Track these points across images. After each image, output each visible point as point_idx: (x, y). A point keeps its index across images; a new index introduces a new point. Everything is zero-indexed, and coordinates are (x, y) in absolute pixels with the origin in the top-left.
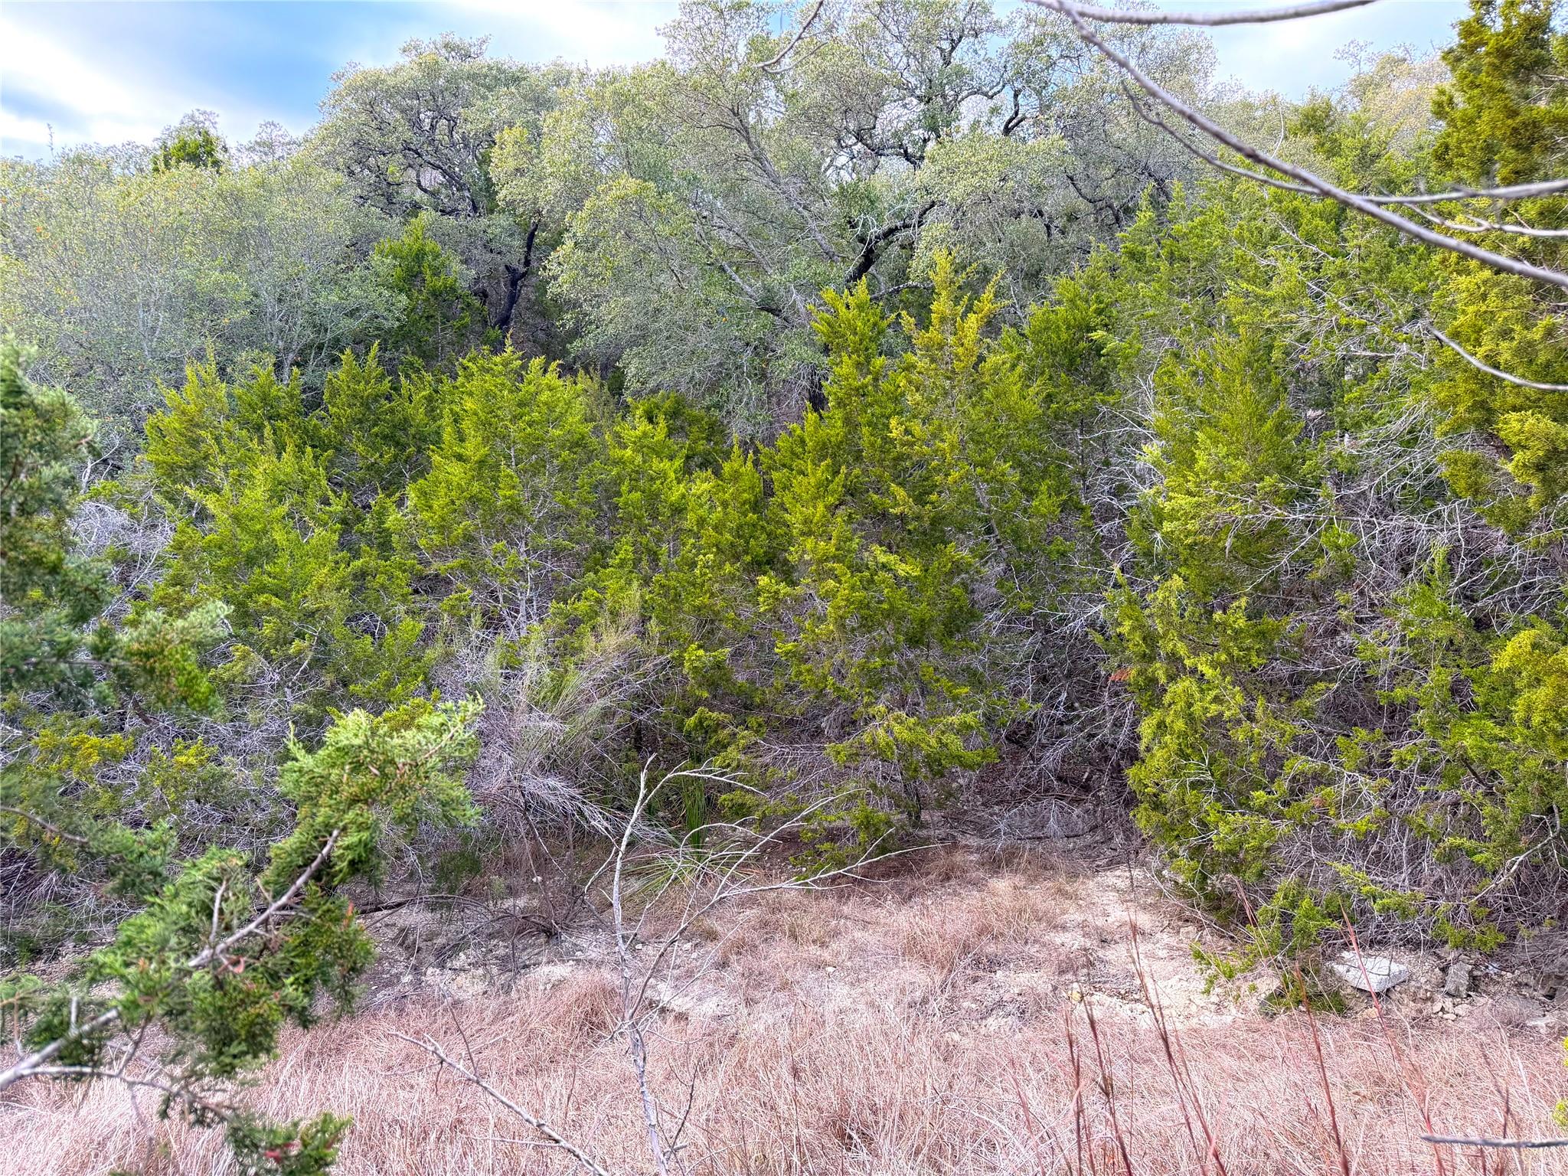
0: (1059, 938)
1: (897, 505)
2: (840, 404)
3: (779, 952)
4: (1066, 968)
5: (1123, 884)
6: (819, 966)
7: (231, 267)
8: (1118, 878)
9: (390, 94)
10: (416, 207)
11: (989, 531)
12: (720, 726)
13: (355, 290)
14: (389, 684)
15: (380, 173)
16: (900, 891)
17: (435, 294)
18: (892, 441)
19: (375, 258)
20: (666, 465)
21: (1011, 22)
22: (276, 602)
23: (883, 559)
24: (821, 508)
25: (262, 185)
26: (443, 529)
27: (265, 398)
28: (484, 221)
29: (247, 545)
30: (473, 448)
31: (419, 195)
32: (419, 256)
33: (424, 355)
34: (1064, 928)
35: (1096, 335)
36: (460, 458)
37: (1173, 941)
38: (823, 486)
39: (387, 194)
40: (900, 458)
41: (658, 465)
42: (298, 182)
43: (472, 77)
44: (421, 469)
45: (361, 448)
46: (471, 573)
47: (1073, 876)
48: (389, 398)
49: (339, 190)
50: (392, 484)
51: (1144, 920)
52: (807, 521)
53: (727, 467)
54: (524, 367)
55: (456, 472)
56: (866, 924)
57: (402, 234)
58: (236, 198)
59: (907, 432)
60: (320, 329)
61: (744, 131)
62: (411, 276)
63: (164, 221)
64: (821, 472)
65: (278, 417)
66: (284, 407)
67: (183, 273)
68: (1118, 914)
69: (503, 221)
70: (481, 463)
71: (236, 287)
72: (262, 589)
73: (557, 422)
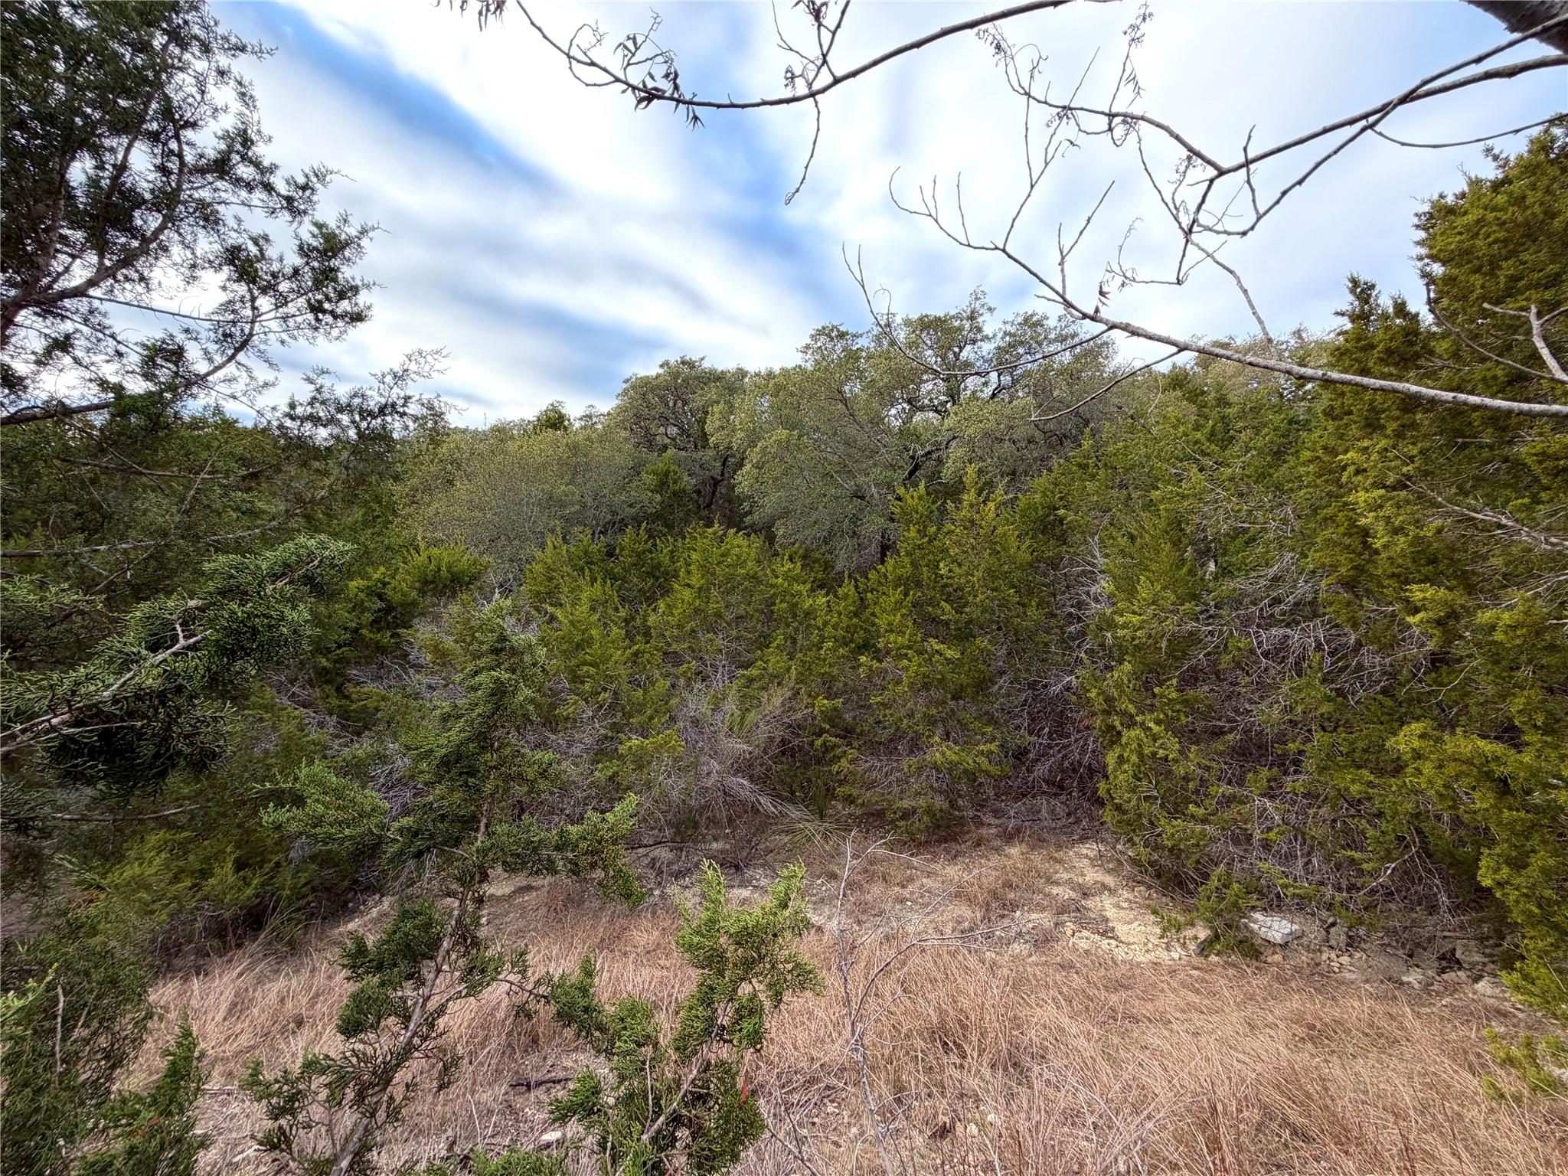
0: (1055, 890)
1: (944, 614)
2: (908, 554)
3: (876, 890)
4: (1062, 910)
5: (1091, 854)
6: (902, 901)
7: (571, 482)
8: (1089, 849)
9: (652, 390)
10: (665, 448)
11: (999, 629)
12: (836, 746)
13: (633, 493)
14: (651, 718)
15: (647, 429)
16: (948, 853)
17: (675, 494)
18: (942, 576)
19: (644, 475)
20: (801, 587)
21: (995, 336)
22: (592, 670)
23: (936, 647)
24: (899, 616)
25: (588, 439)
26: (680, 626)
27: (586, 553)
28: (701, 453)
29: (577, 639)
30: (696, 581)
31: (667, 441)
32: (667, 474)
33: (667, 526)
34: (1058, 884)
35: (1061, 512)
36: (689, 585)
37: (1131, 896)
38: (899, 605)
39: (650, 442)
40: (946, 585)
41: (797, 587)
42: (605, 437)
43: (697, 378)
44: (667, 592)
45: (635, 580)
46: (693, 651)
47: (1059, 847)
48: (651, 552)
49: (626, 439)
50: (651, 599)
51: (1109, 880)
52: (890, 624)
53: (840, 592)
54: (725, 535)
55: (687, 594)
56: (929, 875)
57: (659, 463)
58: (574, 448)
59: (950, 571)
60: (614, 513)
61: (844, 401)
62: (662, 485)
63: (539, 459)
64: (897, 595)
65: (592, 563)
66: (596, 557)
67: (547, 487)
68: (1092, 876)
69: (711, 453)
70: (700, 588)
71: (573, 494)
72: (585, 663)
73: (743, 565)
